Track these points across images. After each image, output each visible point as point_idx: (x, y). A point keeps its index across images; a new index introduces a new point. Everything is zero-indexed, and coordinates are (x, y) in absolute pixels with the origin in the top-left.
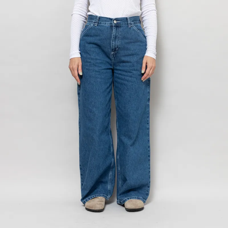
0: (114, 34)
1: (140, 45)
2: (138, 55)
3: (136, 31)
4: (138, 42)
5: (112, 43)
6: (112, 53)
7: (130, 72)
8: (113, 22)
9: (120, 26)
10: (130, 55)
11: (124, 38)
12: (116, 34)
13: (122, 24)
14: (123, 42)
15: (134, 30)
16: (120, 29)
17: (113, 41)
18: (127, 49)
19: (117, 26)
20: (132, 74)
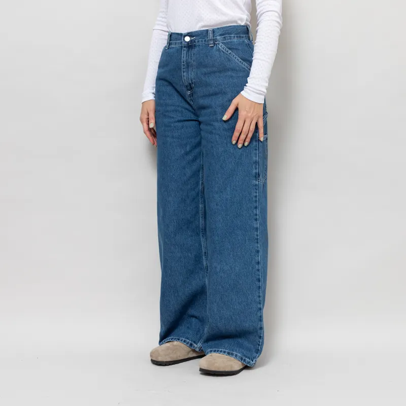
0: (185, 59)
1: (232, 77)
2: (225, 93)
3: (223, 52)
4: (228, 70)
5: (184, 76)
6: (189, 92)
7: (210, 125)
8: (184, 40)
9: (195, 46)
10: (212, 95)
11: (200, 65)
12: (187, 60)
13: (198, 41)
14: (199, 72)
15: (219, 50)
16: (195, 50)
17: (184, 72)
18: (207, 85)
19: (190, 46)
20: (212, 127)
